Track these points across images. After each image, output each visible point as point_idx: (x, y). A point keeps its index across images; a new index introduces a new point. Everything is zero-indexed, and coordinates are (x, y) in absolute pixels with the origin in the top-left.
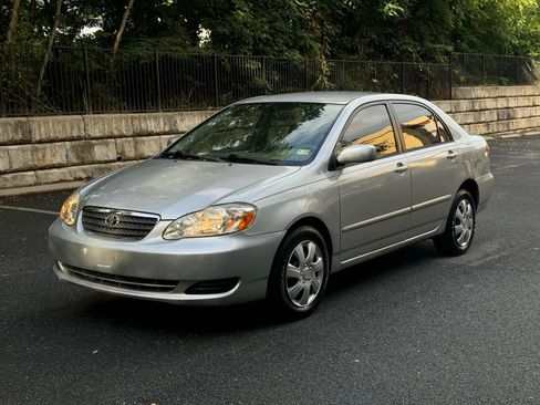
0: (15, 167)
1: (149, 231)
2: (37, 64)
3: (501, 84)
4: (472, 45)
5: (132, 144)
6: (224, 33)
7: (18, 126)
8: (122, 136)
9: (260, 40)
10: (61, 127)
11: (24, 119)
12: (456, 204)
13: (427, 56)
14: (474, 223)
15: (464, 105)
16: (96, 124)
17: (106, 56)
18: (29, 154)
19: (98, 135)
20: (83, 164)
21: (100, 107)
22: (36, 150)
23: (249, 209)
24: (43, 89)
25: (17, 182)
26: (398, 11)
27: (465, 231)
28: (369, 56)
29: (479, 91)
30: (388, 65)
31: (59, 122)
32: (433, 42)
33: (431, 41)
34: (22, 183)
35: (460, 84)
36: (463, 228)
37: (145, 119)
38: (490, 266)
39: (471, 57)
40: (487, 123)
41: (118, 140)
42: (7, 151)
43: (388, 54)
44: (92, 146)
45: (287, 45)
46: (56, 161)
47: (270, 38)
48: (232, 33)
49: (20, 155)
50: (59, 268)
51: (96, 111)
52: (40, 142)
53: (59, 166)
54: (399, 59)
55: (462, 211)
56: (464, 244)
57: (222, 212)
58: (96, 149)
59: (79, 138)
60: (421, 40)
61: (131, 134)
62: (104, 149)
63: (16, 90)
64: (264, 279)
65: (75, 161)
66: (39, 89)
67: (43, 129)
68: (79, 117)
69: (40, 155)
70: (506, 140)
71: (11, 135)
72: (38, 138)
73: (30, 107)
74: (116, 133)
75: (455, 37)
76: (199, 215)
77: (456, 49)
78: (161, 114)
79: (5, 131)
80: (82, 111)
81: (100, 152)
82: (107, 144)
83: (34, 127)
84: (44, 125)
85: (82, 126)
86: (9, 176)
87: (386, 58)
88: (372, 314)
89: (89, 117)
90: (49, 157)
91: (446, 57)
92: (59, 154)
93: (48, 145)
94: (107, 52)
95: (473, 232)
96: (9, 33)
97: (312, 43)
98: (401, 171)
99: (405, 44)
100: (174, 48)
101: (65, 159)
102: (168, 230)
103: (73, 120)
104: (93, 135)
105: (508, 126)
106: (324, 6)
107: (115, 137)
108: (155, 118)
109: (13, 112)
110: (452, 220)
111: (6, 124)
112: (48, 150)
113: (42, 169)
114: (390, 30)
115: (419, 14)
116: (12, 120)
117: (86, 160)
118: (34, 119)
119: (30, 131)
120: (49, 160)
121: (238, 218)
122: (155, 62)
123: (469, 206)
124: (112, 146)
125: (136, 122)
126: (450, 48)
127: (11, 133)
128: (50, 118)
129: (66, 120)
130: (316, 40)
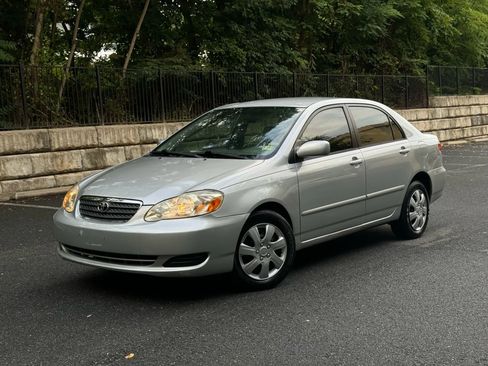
0: (37, 172)
1: (133, 215)
2: (57, 83)
3: (474, 93)
4: (447, 59)
5: (139, 151)
6: (220, 53)
7: (39, 136)
8: (130, 144)
9: (252, 58)
10: (77, 137)
11: (45, 130)
12: (409, 194)
13: (405, 69)
14: (428, 210)
15: (440, 112)
16: (107, 134)
17: (116, 74)
18: (49, 160)
19: (109, 143)
20: (96, 169)
21: (111, 119)
22: (56, 157)
23: (217, 195)
24: (62, 105)
25: (39, 185)
26: (377, 30)
27: (419, 217)
28: (352, 70)
29: (453, 100)
30: (369, 78)
31: (75, 132)
32: (410, 57)
33: (409, 57)
34: (44, 186)
35: (436, 93)
36: (417, 215)
37: (151, 129)
38: (440, 247)
39: (446, 69)
40: (462, 129)
41: (127, 147)
42: (31, 158)
43: (369, 68)
44: (104, 153)
45: (277, 63)
46: (73, 166)
47: (262, 56)
48: (228, 53)
49: (41, 162)
50: (61, 249)
51: (108, 122)
52: (59, 150)
53: (76, 171)
54: (380, 72)
55: (416, 200)
56: (419, 229)
57: (194, 198)
58: (108, 155)
59: (93, 147)
60: (399, 55)
61: (138, 142)
62: (114, 155)
63: (39, 106)
64: (231, 254)
65: (89, 166)
66: (58, 105)
67: (61, 139)
68: (93, 128)
69: (59, 161)
70: (479, 143)
71: (34, 145)
72: (57, 147)
73: (50, 120)
74: (125, 141)
75: (431, 52)
76: (175, 200)
77: (432, 63)
78: (164, 124)
79: (29, 141)
80: (96, 123)
81: (111, 158)
82: (117, 151)
83: (54, 136)
84: (63, 136)
85: (95, 135)
86: (31, 180)
87: (367, 71)
88: (328, 285)
89: (102, 128)
90: (66, 163)
91: (422, 70)
92: (75, 160)
93: (66, 152)
94: (117, 71)
95: (427, 219)
96: (32, 57)
97: (299, 59)
98: (356, 164)
99: (384, 58)
100: (176, 67)
101: (80, 165)
102: (149, 213)
103: (87, 131)
104: (105, 144)
105: (482, 131)
106: (310, 27)
107: (124, 145)
108: (159, 128)
109: (35, 125)
110: (406, 207)
111: (29, 135)
112: (66, 157)
113: (61, 173)
114: (371, 47)
115: (397, 32)
116: (35, 131)
117: (99, 165)
118: (54, 130)
119: (50, 141)
120: (67, 166)
121: (208, 203)
122: (159, 79)
123: (423, 195)
124: (121, 153)
125: (143, 132)
126: (426, 62)
127: (33, 142)
128: (67, 130)
129: (80, 131)
130: (303, 57)
